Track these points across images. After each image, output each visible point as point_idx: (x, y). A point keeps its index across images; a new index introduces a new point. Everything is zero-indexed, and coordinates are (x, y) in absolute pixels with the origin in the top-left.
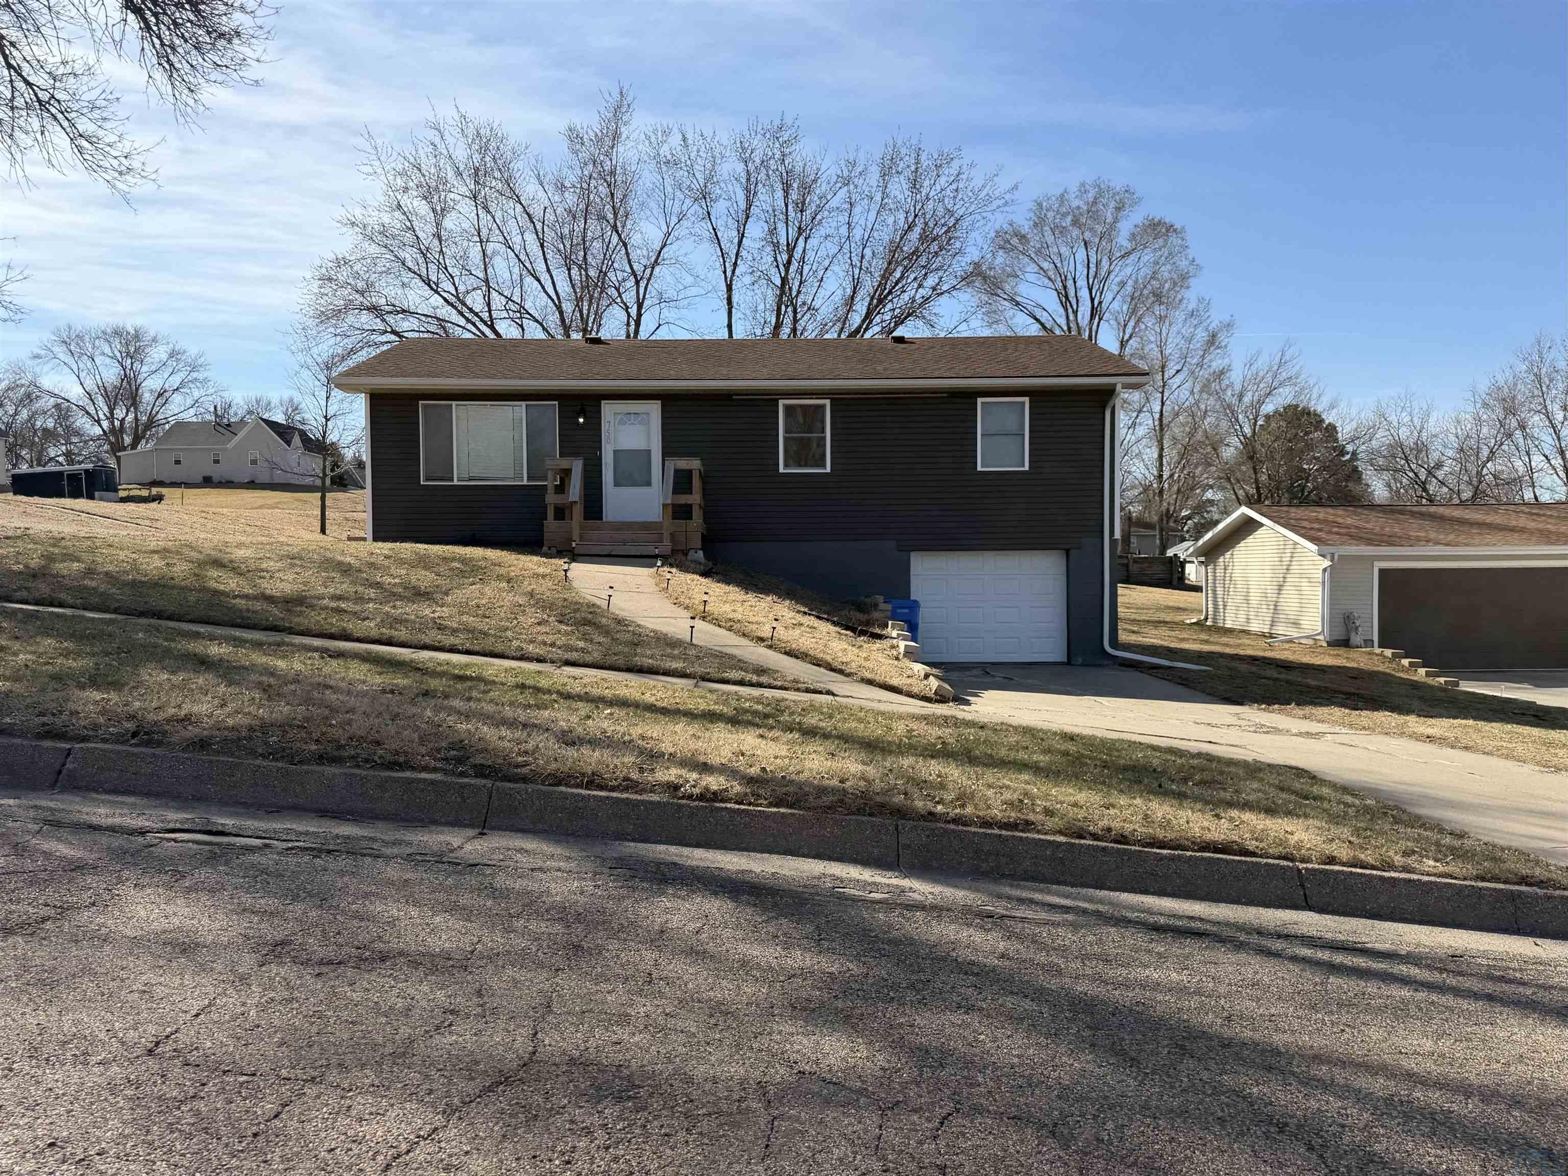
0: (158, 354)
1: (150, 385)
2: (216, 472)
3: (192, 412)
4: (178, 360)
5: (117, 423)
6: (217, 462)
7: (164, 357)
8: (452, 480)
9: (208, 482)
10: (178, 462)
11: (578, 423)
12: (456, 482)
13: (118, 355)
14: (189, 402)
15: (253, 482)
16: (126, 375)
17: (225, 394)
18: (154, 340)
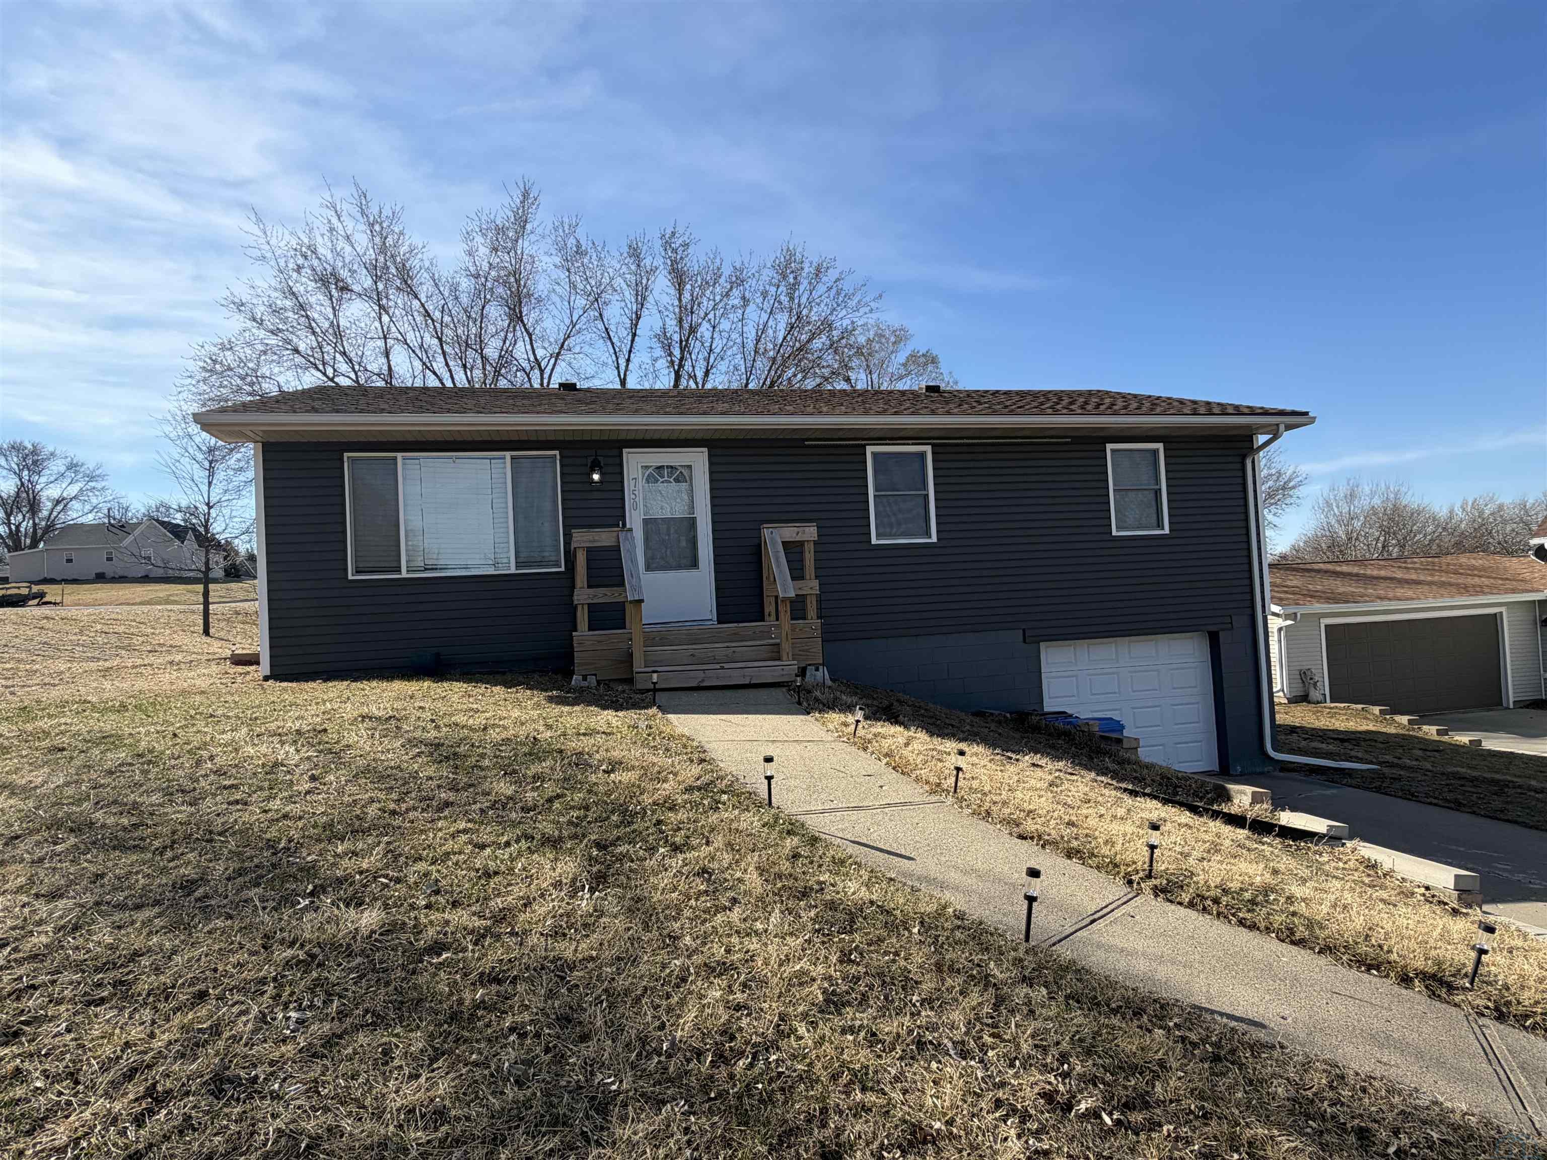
0: (56, 466)
1: (49, 492)
2: (109, 570)
3: (91, 516)
4: (76, 472)
5: (13, 527)
6: (109, 559)
7: (63, 469)
8: (399, 571)
9: (101, 578)
10: (69, 561)
11: (593, 481)
12: (404, 574)
13: (16, 467)
14: (88, 507)
15: (147, 576)
16: (22, 484)
17: (121, 501)
18: (52, 454)
